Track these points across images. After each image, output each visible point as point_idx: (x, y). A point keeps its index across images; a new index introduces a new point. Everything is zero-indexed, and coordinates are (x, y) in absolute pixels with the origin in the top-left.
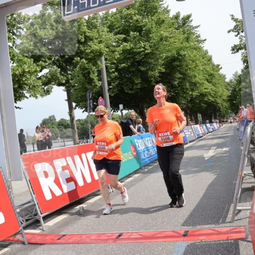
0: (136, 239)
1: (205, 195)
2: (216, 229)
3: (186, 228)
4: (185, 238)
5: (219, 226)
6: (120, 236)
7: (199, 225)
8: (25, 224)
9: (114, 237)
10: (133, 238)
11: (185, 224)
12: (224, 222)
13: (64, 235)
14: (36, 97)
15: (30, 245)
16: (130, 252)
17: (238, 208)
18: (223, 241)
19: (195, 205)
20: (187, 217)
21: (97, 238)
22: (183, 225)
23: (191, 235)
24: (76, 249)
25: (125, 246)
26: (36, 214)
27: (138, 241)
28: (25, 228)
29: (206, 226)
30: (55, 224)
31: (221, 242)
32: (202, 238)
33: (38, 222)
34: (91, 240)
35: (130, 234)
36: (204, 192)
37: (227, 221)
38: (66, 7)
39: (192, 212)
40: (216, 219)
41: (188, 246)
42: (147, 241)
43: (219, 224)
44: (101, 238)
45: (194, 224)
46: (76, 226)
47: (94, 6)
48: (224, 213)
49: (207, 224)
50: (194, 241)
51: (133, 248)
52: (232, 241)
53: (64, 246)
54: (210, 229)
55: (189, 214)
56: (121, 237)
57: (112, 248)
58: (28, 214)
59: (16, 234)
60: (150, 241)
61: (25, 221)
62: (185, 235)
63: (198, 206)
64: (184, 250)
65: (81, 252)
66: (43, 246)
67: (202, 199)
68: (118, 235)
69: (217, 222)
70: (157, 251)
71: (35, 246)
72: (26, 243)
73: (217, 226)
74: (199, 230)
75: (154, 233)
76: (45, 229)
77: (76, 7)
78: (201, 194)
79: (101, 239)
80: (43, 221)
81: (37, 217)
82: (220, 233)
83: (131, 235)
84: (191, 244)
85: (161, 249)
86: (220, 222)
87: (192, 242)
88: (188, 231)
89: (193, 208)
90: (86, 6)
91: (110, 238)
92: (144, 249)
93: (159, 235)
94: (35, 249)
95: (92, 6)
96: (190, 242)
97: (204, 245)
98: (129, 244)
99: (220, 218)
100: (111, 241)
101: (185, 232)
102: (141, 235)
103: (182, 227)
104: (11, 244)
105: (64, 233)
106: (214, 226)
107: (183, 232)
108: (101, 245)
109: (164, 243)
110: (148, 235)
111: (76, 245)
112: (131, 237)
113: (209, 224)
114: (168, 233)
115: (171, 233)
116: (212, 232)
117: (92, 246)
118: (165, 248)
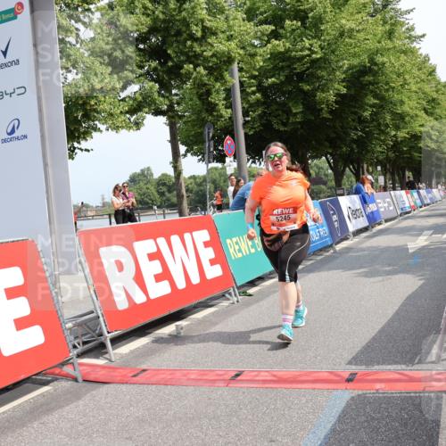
0: (265, 381)
1: (397, 313)
2: (406, 372)
3: (354, 368)
4: (351, 384)
5: (413, 368)
6: (237, 375)
7: (378, 364)
8: (80, 349)
9: (228, 377)
10: (259, 381)
11: (355, 360)
12: (422, 361)
13: (144, 370)
15: (85, 384)
16: (250, 402)
18: (416, 393)
19: (376, 331)
20: (359, 349)
21: (200, 377)
22: (350, 363)
23: (360, 381)
24: (161, 394)
25: (244, 393)
26: (101, 335)
27: (267, 386)
28: (79, 356)
29: (389, 367)
30: (132, 352)
31: (412, 395)
32: (378, 386)
33: (103, 346)
34: (189, 379)
35: (256, 373)
37: (429, 359)
39: (370, 342)
40: (409, 356)
41: (352, 398)
42: (282, 386)
43: (413, 365)
44: (205, 377)
45: (369, 363)
46: (166, 355)
48: (425, 347)
49: (389, 364)
50: (364, 392)
51: (258, 397)
52: (432, 395)
53: (141, 387)
54: (395, 371)
55: (364, 344)
56: (239, 378)
57: (221, 396)
58: (88, 333)
59: (63, 364)
60: (288, 386)
61: (81, 343)
62: (349, 380)
63: (382, 331)
64: (343, 405)
65: (169, 400)
66: (107, 386)
68: (235, 373)
69: (411, 361)
70: (297, 404)
71: (94, 385)
72: (80, 379)
73: (409, 368)
74: (376, 373)
75: (297, 374)
76: (113, 359)
78: (391, 312)
79: (206, 379)
80: (112, 344)
81: (102, 339)
82: (411, 380)
83: (257, 376)
84: (359, 395)
85: (304, 401)
86: (416, 361)
87: (360, 392)
88: (356, 374)
89: (373, 335)
91: (221, 378)
92: (275, 400)
93: (304, 378)
94: (93, 390)
96: (356, 392)
97: (379, 398)
98: (252, 390)
99: (416, 354)
100: (221, 384)
101: (351, 374)
102: (274, 376)
103: (348, 366)
104: (57, 379)
105: (144, 367)
106: (404, 367)
107: (346, 375)
108: (203, 389)
109: (311, 391)
110: (285, 377)
111: (163, 386)
112: (257, 378)
113: (396, 363)
114: (321, 374)
115: (326, 374)
116: (397, 376)
117: (188, 391)
118: (311, 400)
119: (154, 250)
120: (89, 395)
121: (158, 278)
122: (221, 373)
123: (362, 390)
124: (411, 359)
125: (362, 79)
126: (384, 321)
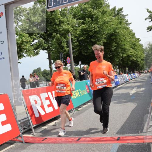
0: (89, 141)
1: (130, 116)
2: (137, 136)
3: (119, 136)
4: (118, 142)
5: (139, 135)
6: (79, 139)
7: (127, 134)
8: (23, 131)
9: (76, 140)
12: (141, 132)
13: (46, 138)
14: (31, 56)
15: (26, 144)
16: (85, 149)
17: (150, 124)
18: (141, 143)
19: (124, 122)
20: (119, 129)
21: (66, 140)
22: (117, 134)
23: (122, 140)
24: (53, 146)
25: (82, 145)
26: (30, 126)
27: (90, 143)
28: (23, 133)
29: (131, 135)
31: (140, 144)
32: (128, 141)
33: (31, 130)
34: (62, 141)
35: (85, 138)
36: (129, 114)
37: (144, 131)
38: (49, 4)
39: (122, 126)
40: (136, 131)
41: (120, 146)
42: (95, 142)
43: (138, 134)
44: (68, 140)
45: (123, 133)
47: (65, 2)
48: (142, 127)
49: (130, 134)
50: (124, 143)
51: (87, 147)
52: (147, 144)
53: (46, 144)
54: (133, 136)
55: (120, 127)
56: (80, 140)
57: (74, 146)
58: (25, 125)
59: (18, 137)
60: (97, 142)
61: (23, 129)
62: (118, 140)
63: (126, 122)
64: (117, 148)
65: (56, 148)
66: (33, 144)
67: (128, 118)
68: (78, 138)
69: (137, 133)
70: (101, 149)
71: (29, 144)
72: (24, 142)
74: (126, 137)
75: (100, 138)
76: (35, 134)
77: (55, 3)
78: (128, 116)
80: (34, 129)
81: (30, 127)
82: (139, 139)
83: (85, 139)
84: (122, 145)
85: (103, 148)
86: (139, 132)
87: (122, 144)
88: (120, 137)
89: (123, 123)
90: (61, 3)
91: (73, 140)
92: (94, 148)
93: (102, 140)
94: (29, 146)
95: (64, 3)
96: (121, 144)
97: (129, 146)
98: (84, 144)
99: (139, 130)
100: (74, 142)
101: (118, 138)
102: (92, 139)
104: (15, 142)
106: (135, 134)
107: (116, 138)
108: (67, 144)
109: (105, 144)
110: (96, 139)
111: (53, 144)
112: (86, 140)
113: (133, 133)
114: (107, 138)
115: (110, 138)
116: (134, 138)
117: (62, 145)
118: (106, 147)
119: (47, 96)
120: (27, 148)
121: (49, 106)
122: (73, 138)
123: (123, 143)
124: (137, 131)
125: (112, 37)
126: (126, 119)
